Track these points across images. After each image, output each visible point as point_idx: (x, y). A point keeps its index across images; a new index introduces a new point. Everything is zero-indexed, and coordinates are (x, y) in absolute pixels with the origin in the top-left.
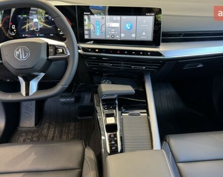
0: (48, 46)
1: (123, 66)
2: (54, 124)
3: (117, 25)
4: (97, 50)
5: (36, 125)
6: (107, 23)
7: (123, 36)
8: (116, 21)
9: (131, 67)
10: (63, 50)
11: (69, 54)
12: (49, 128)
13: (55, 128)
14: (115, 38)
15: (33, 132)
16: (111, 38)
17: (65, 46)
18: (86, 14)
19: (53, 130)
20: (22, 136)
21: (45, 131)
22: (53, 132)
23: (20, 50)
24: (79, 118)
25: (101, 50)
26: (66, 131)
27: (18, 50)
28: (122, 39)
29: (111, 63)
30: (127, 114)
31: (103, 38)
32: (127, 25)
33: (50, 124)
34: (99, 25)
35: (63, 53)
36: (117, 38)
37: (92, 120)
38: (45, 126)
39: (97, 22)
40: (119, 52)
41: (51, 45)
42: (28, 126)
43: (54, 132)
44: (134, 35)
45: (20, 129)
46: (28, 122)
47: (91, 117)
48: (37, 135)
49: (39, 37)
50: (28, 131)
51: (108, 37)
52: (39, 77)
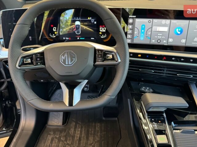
0: (95, 50)
1: (166, 73)
2: (80, 123)
3: (165, 29)
4: (140, 56)
5: (63, 124)
6: (154, 27)
7: (171, 41)
8: (165, 25)
9: (176, 75)
10: (113, 56)
11: (120, 61)
12: (75, 127)
13: (82, 128)
14: (161, 43)
15: (61, 131)
16: (156, 43)
17: (115, 51)
18: (131, 18)
19: (80, 129)
20: (50, 134)
21: (72, 130)
22: (79, 132)
23: (66, 55)
24: (104, 118)
25: (144, 56)
26: (93, 132)
27: (63, 55)
28: (169, 44)
29: (153, 69)
30: (178, 131)
31: (147, 42)
32: (177, 30)
33: (76, 123)
34: (144, 29)
35: (113, 59)
36: (164, 43)
37: (118, 122)
38: (71, 125)
39: (142, 25)
40: (165, 58)
41: (99, 50)
42: (56, 124)
43: (81, 132)
44: (184, 41)
45: (48, 127)
46: (56, 120)
47: (116, 119)
48: (65, 134)
49: (80, 40)
50: (56, 130)
51: (154, 42)
52: (82, 83)
